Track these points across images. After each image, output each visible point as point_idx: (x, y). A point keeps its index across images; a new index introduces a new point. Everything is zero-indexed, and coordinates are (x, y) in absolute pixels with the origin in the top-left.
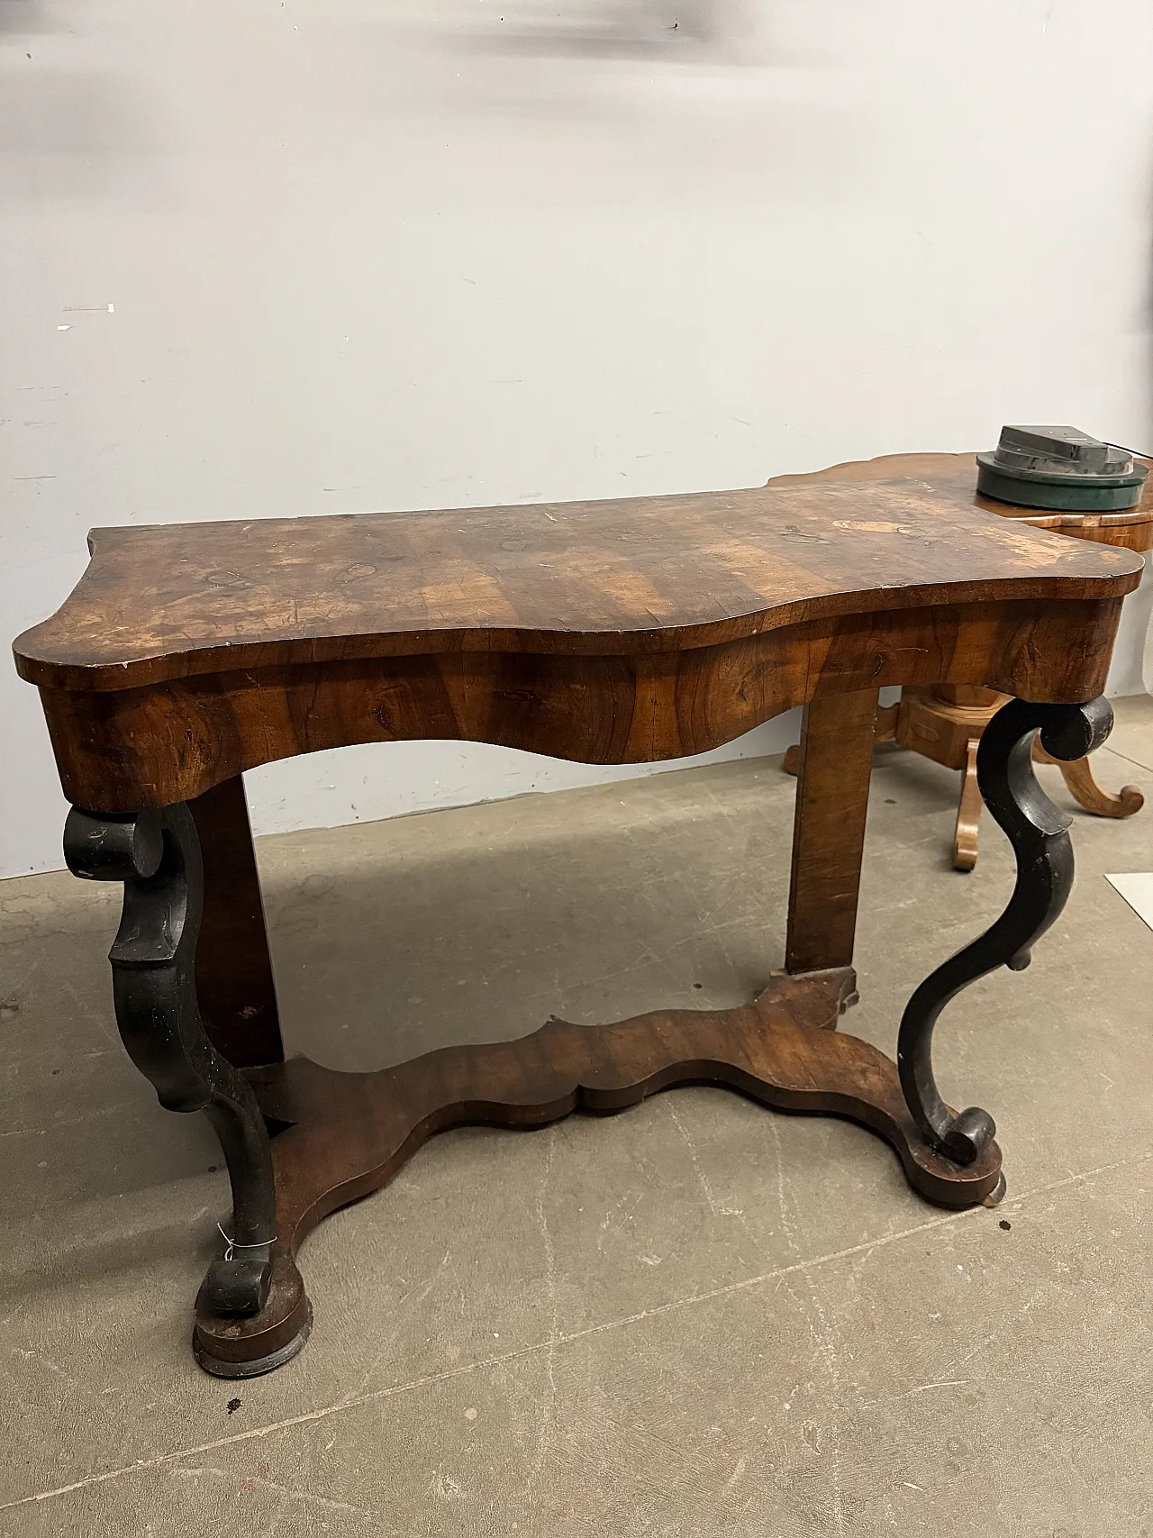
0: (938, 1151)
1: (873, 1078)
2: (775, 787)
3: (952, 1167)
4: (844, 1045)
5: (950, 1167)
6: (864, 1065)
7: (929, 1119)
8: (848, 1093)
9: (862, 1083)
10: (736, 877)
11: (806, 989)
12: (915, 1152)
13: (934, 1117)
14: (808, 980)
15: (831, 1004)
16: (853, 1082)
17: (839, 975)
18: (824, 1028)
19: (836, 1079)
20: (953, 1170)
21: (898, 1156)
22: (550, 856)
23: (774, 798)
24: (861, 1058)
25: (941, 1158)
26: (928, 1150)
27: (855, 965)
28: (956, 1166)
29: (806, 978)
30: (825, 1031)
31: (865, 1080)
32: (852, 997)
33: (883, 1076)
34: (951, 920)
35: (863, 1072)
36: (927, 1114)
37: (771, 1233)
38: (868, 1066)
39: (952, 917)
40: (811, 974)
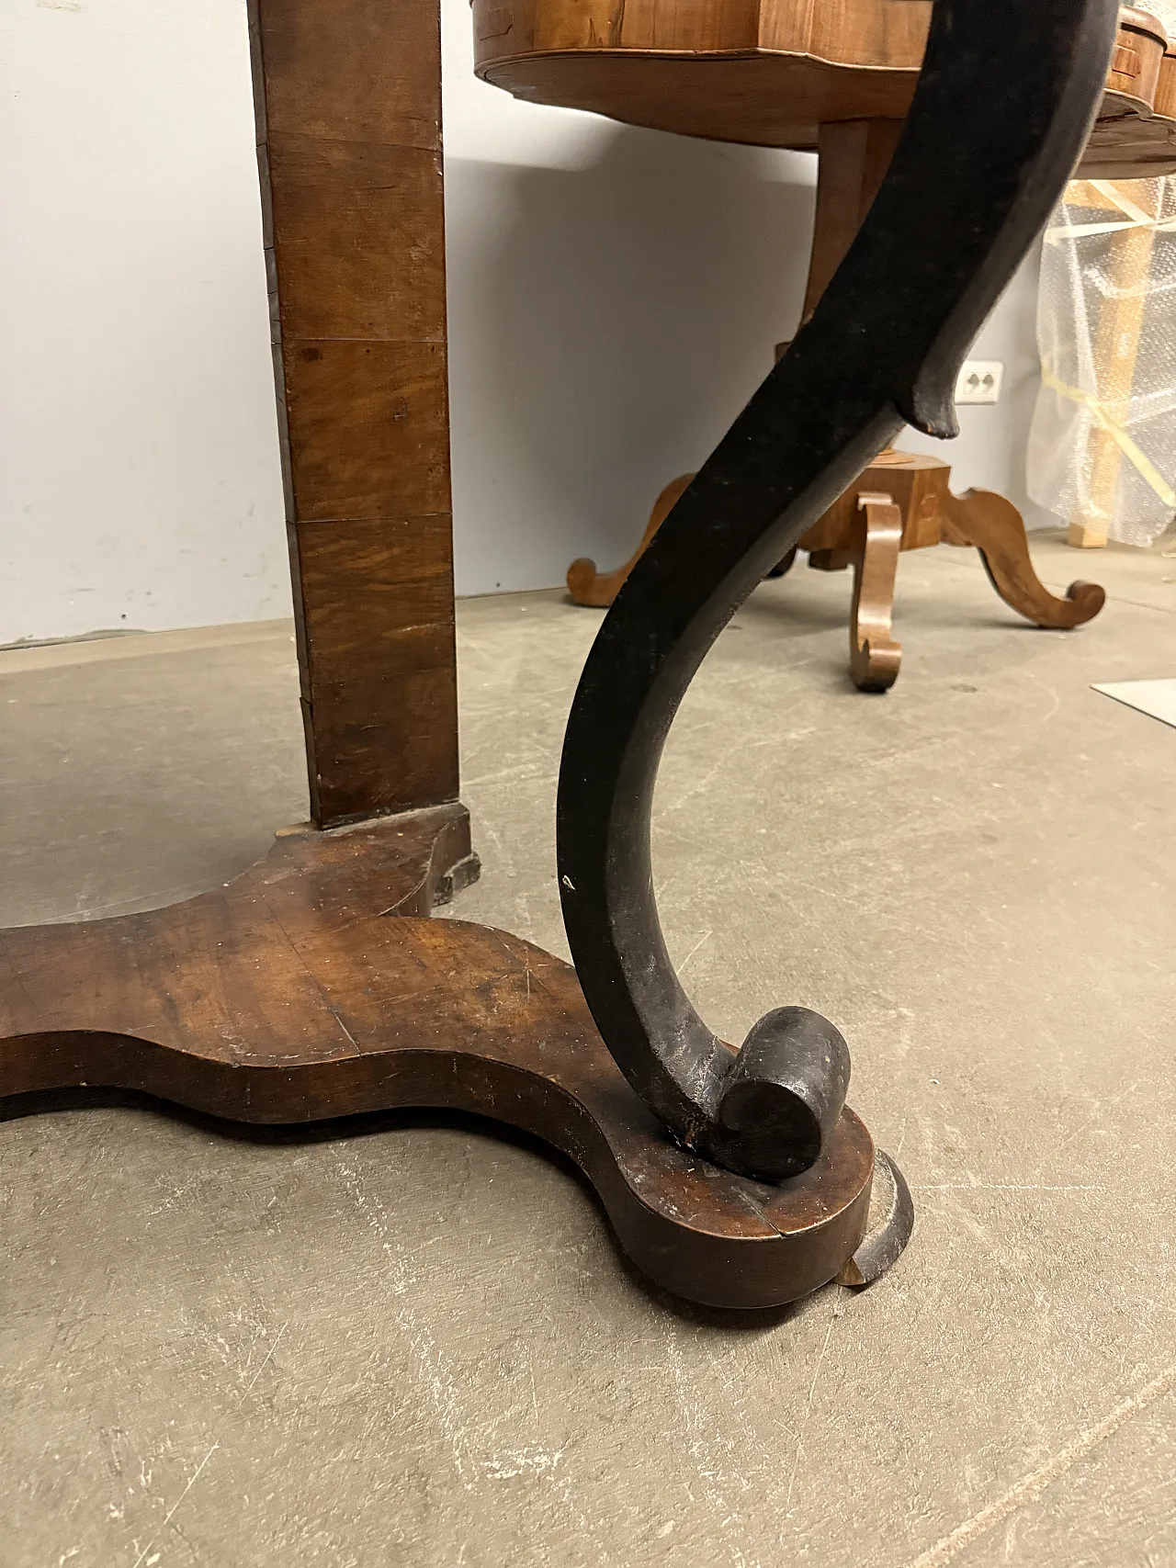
0: (703, 1154)
1: (509, 1001)
2: (558, 619)
3: (749, 1195)
4: (435, 941)
5: (745, 1197)
6: (485, 976)
7: (666, 1060)
8: (446, 1046)
9: (480, 1016)
10: (500, 717)
11: (356, 850)
12: (639, 1171)
13: (680, 1052)
14: (363, 834)
15: (413, 868)
16: (458, 1018)
17: (429, 819)
18: (389, 914)
19: (414, 1020)
20: (755, 1207)
21: (589, 1192)
22: (136, 705)
23: (555, 630)
24: (478, 962)
25: (714, 1174)
26: (670, 1157)
27: (465, 797)
28: (761, 1190)
29: (356, 832)
30: (392, 918)
31: (489, 1008)
32: (462, 865)
33: (533, 991)
34: (884, 749)
35: (484, 990)
36: (660, 1048)
37: (667, 1529)
38: (495, 975)
39: (883, 745)
40: (371, 823)
